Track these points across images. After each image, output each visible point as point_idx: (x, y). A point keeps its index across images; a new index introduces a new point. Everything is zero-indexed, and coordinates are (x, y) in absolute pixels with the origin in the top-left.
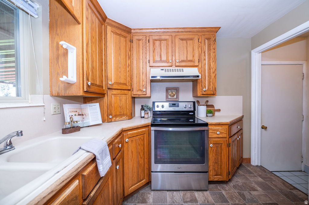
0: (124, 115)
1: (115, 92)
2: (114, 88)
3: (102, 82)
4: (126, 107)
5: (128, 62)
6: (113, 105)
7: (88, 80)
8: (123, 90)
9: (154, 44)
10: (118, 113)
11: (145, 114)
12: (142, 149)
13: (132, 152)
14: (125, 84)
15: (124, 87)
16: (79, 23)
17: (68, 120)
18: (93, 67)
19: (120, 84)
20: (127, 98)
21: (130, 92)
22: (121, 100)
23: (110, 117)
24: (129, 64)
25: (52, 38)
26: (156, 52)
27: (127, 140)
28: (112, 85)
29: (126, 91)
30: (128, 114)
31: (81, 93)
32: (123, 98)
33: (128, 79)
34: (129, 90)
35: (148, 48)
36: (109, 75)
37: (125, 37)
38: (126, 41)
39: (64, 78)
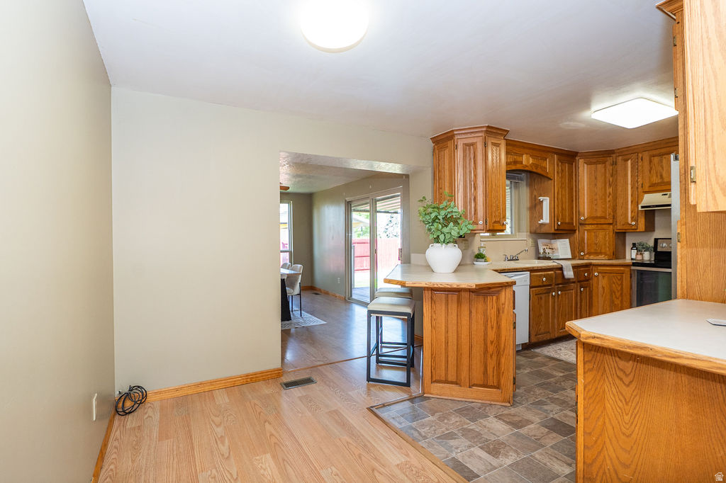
0: (601, 253)
1: (588, 227)
2: (587, 223)
3: (572, 219)
4: (605, 244)
5: (610, 190)
6: (586, 241)
7: (558, 220)
8: (601, 224)
9: (650, 161)
10: (593, 251)
11: (637, 254)
12: (619, 288)
13: (603, 288)
14: (604, 218)
15: (602, 221)
16: (551, 180)
17: (541, 251)
18: (562, 209)
19: (597, 217)
20: (606, 235)
21: (611, 226)
22: (596, 237)
23: (582, 254)
24: (610, 193)
25: (531, 193)
26: (654, 172)
27: (596, 274)
28: (585, 220)
29: (605, 226)
30: (608, 253)
31: (553, 231)
32: (601, 234)
33: (609, 211)
34: (610, 224)
35: (640, 168)
36: (581, 210)
37: (604, 163)
38: (605, 167)
39: (541, 221)
